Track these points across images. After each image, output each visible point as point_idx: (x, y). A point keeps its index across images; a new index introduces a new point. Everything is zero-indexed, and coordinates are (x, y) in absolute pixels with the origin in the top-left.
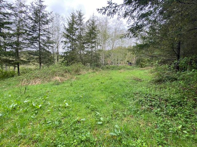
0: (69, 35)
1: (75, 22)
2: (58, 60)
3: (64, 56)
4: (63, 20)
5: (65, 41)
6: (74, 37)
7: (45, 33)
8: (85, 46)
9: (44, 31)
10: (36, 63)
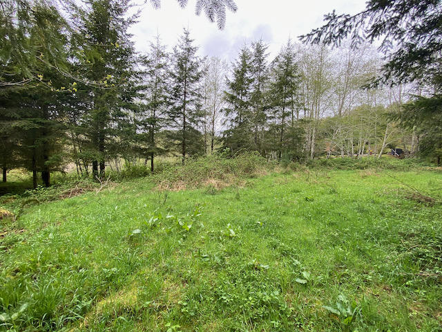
0: (235, 95)
1: (249, 67)
2: (212, 147)
3: (224, 138)
4: (226, 67)
5: (226, 109)
6: (245, 99)
7: (193, 98)
8: (268, 113)
9: (193, 94)
10: (177, 154)
